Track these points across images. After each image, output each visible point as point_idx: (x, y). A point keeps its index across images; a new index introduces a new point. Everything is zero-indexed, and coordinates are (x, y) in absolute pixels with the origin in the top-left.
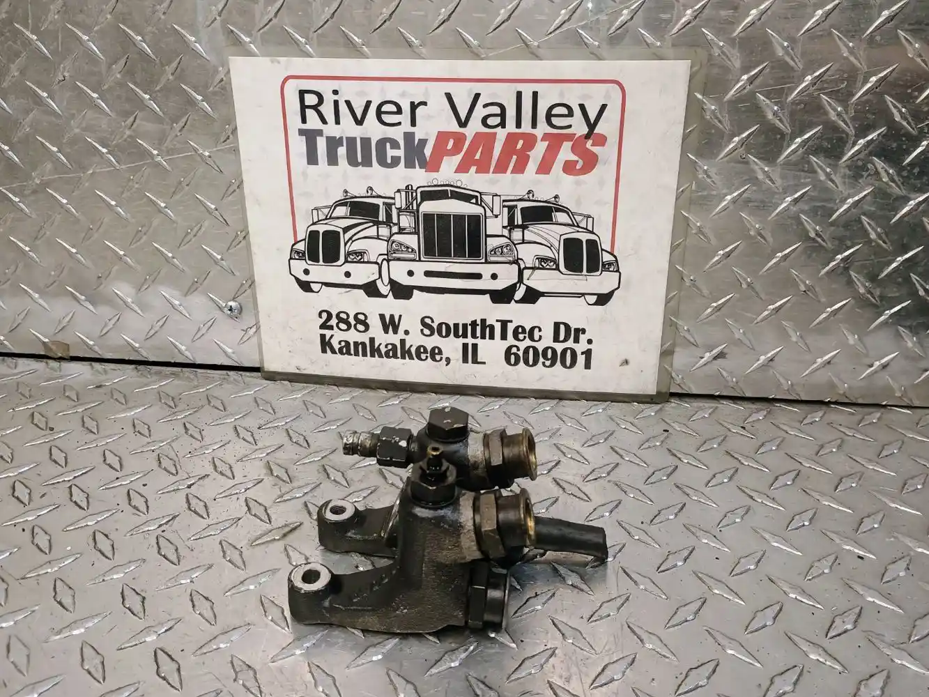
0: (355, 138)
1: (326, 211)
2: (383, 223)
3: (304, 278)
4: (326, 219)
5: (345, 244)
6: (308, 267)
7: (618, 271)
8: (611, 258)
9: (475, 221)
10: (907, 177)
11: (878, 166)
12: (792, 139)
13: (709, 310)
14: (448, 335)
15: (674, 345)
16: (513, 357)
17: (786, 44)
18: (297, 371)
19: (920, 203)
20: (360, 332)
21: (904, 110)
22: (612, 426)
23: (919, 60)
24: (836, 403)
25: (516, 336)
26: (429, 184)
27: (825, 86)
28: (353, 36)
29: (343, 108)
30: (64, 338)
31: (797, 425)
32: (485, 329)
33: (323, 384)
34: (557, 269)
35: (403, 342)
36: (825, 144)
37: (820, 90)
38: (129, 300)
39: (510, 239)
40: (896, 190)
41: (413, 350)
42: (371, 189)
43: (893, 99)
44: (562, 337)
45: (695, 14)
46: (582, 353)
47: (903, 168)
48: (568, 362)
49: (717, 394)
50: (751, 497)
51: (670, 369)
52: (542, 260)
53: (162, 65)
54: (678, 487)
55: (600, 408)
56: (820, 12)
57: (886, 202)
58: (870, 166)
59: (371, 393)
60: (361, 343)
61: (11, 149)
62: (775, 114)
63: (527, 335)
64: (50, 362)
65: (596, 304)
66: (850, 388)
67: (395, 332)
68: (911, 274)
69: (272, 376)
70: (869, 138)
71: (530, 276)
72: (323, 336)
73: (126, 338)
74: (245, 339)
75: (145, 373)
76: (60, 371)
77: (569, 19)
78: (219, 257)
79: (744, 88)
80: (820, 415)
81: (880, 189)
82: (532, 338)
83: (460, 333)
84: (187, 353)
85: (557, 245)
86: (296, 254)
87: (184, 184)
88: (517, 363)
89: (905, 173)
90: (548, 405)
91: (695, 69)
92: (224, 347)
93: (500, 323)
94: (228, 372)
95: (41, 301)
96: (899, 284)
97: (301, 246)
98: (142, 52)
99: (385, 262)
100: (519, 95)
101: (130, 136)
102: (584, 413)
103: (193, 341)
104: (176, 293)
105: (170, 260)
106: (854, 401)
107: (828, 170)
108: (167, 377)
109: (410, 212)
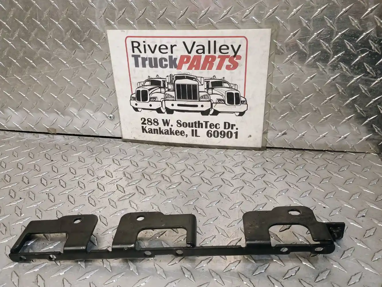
0: (152, 58)
1: (142, 83)
2: (162, 87)
3: (136, 107)
4: (142, 86)
5: (150, 95)
6: (137, 103)
7: (247, 104)
8: (244, 99)
9: (195, 86)
10: (353, 70)
11: (342, 65)
12: (309, 57)
13: (280, 118)
14: (186, 127)
15: (267, 130)
16: (210, 134)
17: (307, 22)
18: (134, 139)
19: (358, 79)
20: (156, 125)
21: (351, 45)
22: (244, 159)
23: (357, 27)
24: (327, 151)
25: (211, 127)
26: (178, 74)
27: (322, 36)
28: (150, 21)
29: (147, 47)
30: (54, 127)
31: (311, 159)
32: (200, 125)
33: (143, 143)
34: (225, 103)
35: (171, 129)
36: (322, 58)
37: (320, 38)
38: (76, 114)
39: (207, 93)
40: (349, 74)
41: (174, 132)
42: (158, 75)
43: (347, 41)
44: (227, 127)
45: (273, 11)
46: (234, 133)
47: (351, 67)
48: (229, 137)
49: (283, 147)
50: (290, 186)
51: (266, 138)
52: (219, 100)
53: (84, 32)
54: (264, 182)
55: (241, 152)
56: (319, 10)
57: (345, 78)
58: (339, 65)
59: (160, 147)
60: (156, 129)
61: (33, 62)
62: (303, 47)
63: (214, 127)
64: (49, 135)
65: (239, 115)
66: (332, 145)
67: (168, 125)
68: (355, 105)
69: (126, 141)
70: (338, 55)
71: (215, 106)
72: (143, 127)
73: (75, 127)
74: (115, 127)
75: (82, 139)
76: (53, 138)
77: (227, 14)
78: (106, 99)
79: (292, 38)
80: (321, 155)
81: (342, 74)
82: (216, 127)
83: (191, 126)
84: (96, 132)
85: (224, 94)
86: (132, 99)
87: (93, 74)
88: (211, 136)
89: (352, 68)
90: (222, 151)
91: (273, 31)
92: (109, 130)
93: (205, 122)
94: (110, 139)
95: (46, 114)
96: (351, 108)
97: (134, 96)
98: (77, 28)
99: (163, 101)
100: (209, 42)
101: (74, 57)
102: (235, 154)
103: (98, 128)
104: (92, 112)
105: (89, 100)
106: (334, 150)
107: (323, 67)
108: (89, 141)
109: (172, 84)
